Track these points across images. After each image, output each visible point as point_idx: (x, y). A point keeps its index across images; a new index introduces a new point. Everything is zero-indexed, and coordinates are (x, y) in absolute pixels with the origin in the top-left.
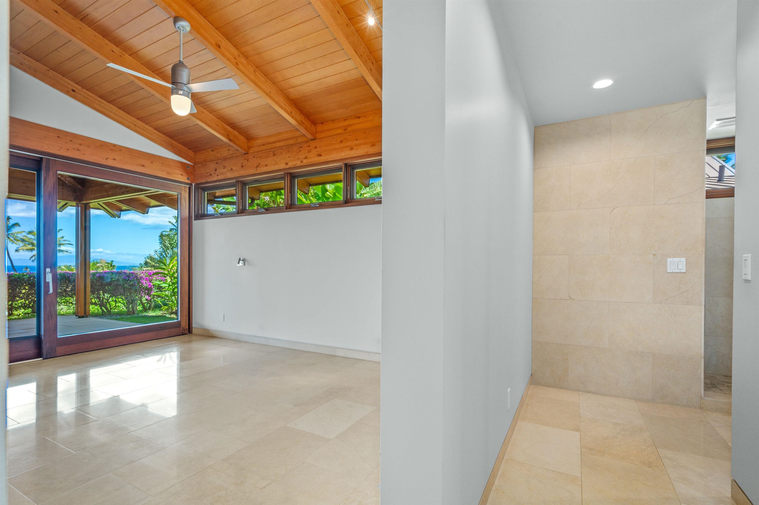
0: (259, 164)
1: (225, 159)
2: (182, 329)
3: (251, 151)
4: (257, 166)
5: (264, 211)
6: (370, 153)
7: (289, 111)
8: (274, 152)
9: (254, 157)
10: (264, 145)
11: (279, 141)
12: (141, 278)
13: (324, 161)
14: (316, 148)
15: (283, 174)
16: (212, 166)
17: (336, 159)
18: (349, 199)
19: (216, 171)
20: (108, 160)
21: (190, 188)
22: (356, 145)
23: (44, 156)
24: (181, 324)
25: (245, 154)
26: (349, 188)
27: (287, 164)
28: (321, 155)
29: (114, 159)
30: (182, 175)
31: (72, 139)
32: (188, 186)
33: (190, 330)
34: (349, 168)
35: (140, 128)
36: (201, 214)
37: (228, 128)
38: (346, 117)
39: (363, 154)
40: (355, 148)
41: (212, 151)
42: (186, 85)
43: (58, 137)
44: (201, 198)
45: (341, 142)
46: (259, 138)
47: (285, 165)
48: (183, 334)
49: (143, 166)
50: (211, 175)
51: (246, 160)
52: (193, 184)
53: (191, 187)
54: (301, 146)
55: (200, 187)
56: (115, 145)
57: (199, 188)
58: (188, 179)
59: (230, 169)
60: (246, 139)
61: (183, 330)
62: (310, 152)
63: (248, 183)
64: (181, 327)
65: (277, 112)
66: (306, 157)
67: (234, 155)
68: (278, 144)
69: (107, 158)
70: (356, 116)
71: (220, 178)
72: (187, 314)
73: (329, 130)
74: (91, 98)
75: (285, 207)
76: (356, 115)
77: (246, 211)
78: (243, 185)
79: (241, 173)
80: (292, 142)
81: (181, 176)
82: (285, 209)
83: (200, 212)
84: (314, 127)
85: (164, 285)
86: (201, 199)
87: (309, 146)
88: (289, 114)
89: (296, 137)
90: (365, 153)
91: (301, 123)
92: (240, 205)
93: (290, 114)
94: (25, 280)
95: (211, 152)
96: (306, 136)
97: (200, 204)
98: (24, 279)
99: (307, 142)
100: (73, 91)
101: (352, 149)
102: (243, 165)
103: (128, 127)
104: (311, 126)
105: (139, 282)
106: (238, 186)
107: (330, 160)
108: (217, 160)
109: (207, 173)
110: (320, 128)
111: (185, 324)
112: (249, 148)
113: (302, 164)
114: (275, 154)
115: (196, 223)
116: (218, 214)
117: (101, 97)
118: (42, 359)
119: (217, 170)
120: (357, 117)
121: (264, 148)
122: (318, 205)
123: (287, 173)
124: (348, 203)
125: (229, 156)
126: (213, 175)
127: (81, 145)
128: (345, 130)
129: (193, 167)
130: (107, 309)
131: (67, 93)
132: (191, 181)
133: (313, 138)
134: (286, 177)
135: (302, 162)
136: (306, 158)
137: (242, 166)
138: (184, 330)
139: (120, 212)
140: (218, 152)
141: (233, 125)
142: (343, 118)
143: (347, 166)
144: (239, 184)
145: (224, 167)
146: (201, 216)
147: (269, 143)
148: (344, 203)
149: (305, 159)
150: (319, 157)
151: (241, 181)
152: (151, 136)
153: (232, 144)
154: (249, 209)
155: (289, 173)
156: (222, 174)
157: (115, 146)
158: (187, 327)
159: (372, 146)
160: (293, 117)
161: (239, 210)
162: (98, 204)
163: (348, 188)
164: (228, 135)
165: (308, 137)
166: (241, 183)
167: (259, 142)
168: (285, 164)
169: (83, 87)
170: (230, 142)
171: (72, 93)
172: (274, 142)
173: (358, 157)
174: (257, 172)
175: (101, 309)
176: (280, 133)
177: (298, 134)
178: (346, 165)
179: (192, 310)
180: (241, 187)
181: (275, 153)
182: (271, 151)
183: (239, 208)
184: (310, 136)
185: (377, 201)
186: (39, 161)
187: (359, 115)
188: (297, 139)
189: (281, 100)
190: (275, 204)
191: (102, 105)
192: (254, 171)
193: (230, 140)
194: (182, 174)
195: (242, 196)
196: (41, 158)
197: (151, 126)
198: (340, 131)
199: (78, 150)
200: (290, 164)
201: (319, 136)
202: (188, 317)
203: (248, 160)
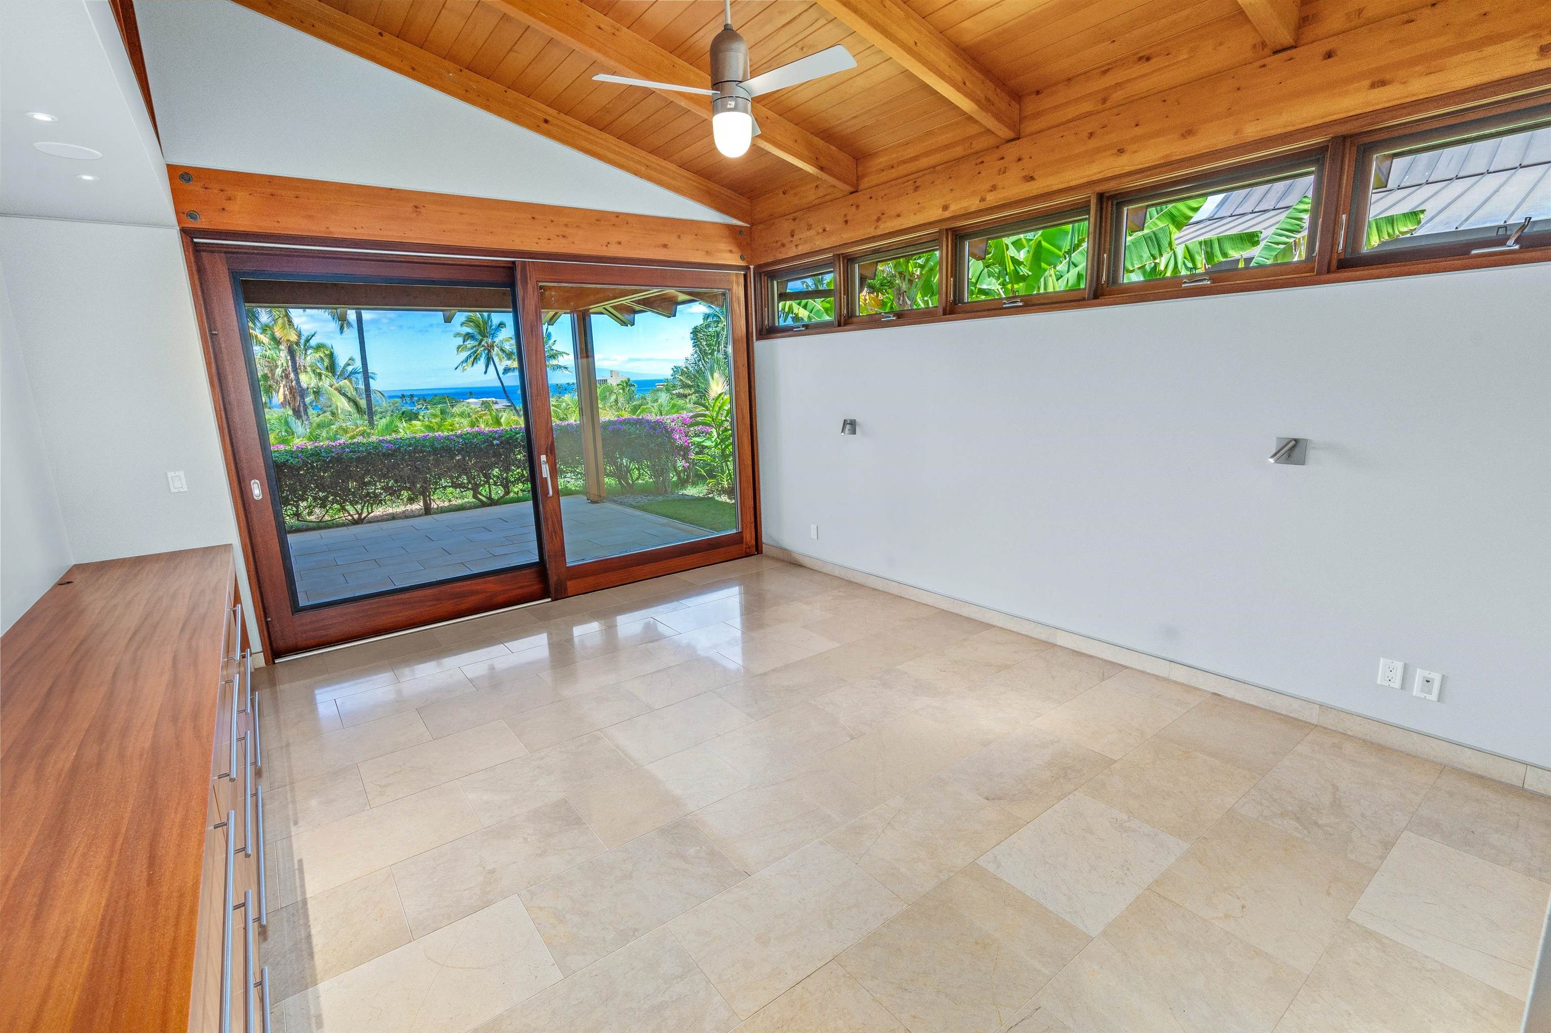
0: (883, 214)
1: (811, 208)
2: (744, 547)
3: (865, 183)
4: (879, 219)
5: (894, 318)
6: (1174, 158)
7: (959, 78)
8: (915, 182)
9: (871, 198)
10: (893, 167)
11: (927, 154)
12: (673, 430)
13: (1040, 192)
14: (1020, 160)
15: (937, 232)
16: (786, 225)
17: (1073, 183)
18: (1105, 286)
19: (793, 236)
20: (609, 245)
21: (745, 276)
22: (1136, 139)
23: (518, 258)
24: (742, 538)
25: (852, 193)
26: (1105, 255)
27: (945, 208)
28: (1032, 178)
29: (620, 243)
30: (731, 251)
31: (552, 218)
32: (743, 273)
33: (757, 548)
34: (1110, 203)
35: (655, 170)
36: (767, 327)
37: (816, 140)
38: (1109, 64)
39: (1153, 164)
40: (1134, 147)
41: (784, 193)
42: (741, 85)
43: (533, 218)
44: (766, 295)
45: (1091, 135)
46: (882, 151)
47: (940, 211)
48: (748, 555)
49: (665, 246)
50: (783, 245)
51: (854, 207)
52: (752, 267)
53: (748, 275)
54: (980, 160)
55: (763, 272)
56: (618, 215)
57: (763, 275)
58: (742, 258)
59: (821, 231)
60: (852, 159)
61: (746, 548)
62: (1004, 172)
63: (859, 257)
64: (744, 542)
65: (925, 87)
66: (992, 187)
67: (828, 198)
68: (924, 162)
69: (608, 243)
70: (1139, 56)
71: (803, 249)
72: (753, 520)
73: (1056, 107)
74: (574, 130)
75: (941, 311)
76: (1137, 53)
77: (855, 320)
78: (847, 262)
79: (845, 236)
80: (959, 151)
81: (728, 255)
82: (942, 313)
83: (766, 322)
84: (1018, 106)
85: (708, 443)
86: (766, 293)
87: (1003, 158)
88: (958, 89)
89: (970, 139)
90: (1163, 157)
91: (985, 104)
92: (843, 307)
93: (960, 87)
94: (519, 440)
95: (781, 195)
96: (993, 133)
97: (765, 307)
98: (517, 438)
99: (998, 147)
100: (546, 121)
101: (1121, 151)
102: (848, 218)
103: (636, 173)
104: (1010, 105)
105: (670, 438)
106: (838, 265)
107: (1055, 188)
108: (794, 213)
109: (777, 242)
110: (1031, 106)
111: (749, 537)
112: (859, 178)
113: (983, 206)
114: (917, 187)
115: (760, 346)
116: (799, 328)
117: (589, 122)
118: (550, 600)
119: (795, 234)
120: (1140, 59)
121: (893, 173)
122: (1021, 301)
123: (947, 230)
124: (1102, 295)
125: (817, 201)
126: (787, 246)
127: (566, 225)
128: (1104, 101)
129: (751, 228)
130: (627, 483)
131: (537, 129)
132: (747, 262)
133: (1010, 134)
134: (945, 239)
135: (983, 200)
136: (994, 188)
137: (846, 222)
138: (749, 547)
139: (632, 315)
140: (796, 195)
141: (828, 135)
142: (1099, 67)
143: (1105, 199)
144: (840, 261)
145: (810, 227)
146: (769, 332)
147: (904, 162)
148: (1092, 296)
149: (992, 191)
150: (1030, 183)
151: (842, 254)
152: (674, 182)
153: (824, 176)
154: (861, 314)
155: (950, 229)
156: (805, 242)
157: (617, 217)
158: (754, 542)
159: (1183, 136)
160: (967, 94)
161: (841, 317)
162: (604, 308)
163: (1103, 257)
164: (817, 158)
165: (1000, 133)
166: (844, 258)
167: (882, 160)
168: (941, 209)
169: (560, 111)
170: (822, 173)
171: (542, 126)
172: (916, 158)
173: (1141, 171)
174: (879, 232)
175: (620, 483)
176: (930, 134)
177: (973, 130)
178: (1101, 197)
179: (760, 514)
180: (843, 268)
181: (918, 184)
182: (908, 181)
183: (841, 312)
184: (1004, 132)
185: (1186, 289)
186: (511, 268)
187: (1146, 53)
188: (971, 144)
189: (941, 56)
190: (904, 279)
191: (592, 137)
192: (871, 232)
193: (822, 169)
194: (732, 249)
195: (846, 285)
196: (514, 262)
197: (672, 162)
198: (1086, 107)
199: (564, 237)
200: (955, 208)
201: (1030, 127)
202: (754, 524)
203: (858, 206)
